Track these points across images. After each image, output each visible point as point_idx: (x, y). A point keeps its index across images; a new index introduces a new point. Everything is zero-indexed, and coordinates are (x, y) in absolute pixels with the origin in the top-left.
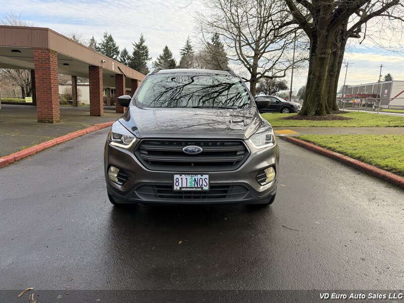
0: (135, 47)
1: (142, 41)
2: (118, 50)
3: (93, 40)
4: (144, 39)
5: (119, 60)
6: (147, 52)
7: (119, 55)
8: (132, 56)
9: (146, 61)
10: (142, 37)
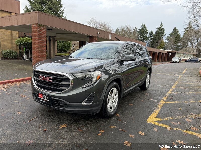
0: (157, 30)
1: (161, 25)
2: (148, 32)
3: (136, 28)
4: (162, 25)
5: (148, 37)
6: (164, 31)
7: (148, 34)
8: (155, 34)
9: (162, 36)
10: (161, 24)
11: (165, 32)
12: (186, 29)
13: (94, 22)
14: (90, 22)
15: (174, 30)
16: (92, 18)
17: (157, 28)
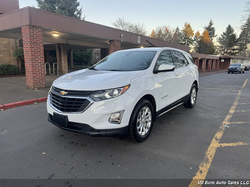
11: (215, 32)
13: (122, 24)
14: (117, 23)
15: (227, 29)
16: (119, 19)
17: (204, 28)
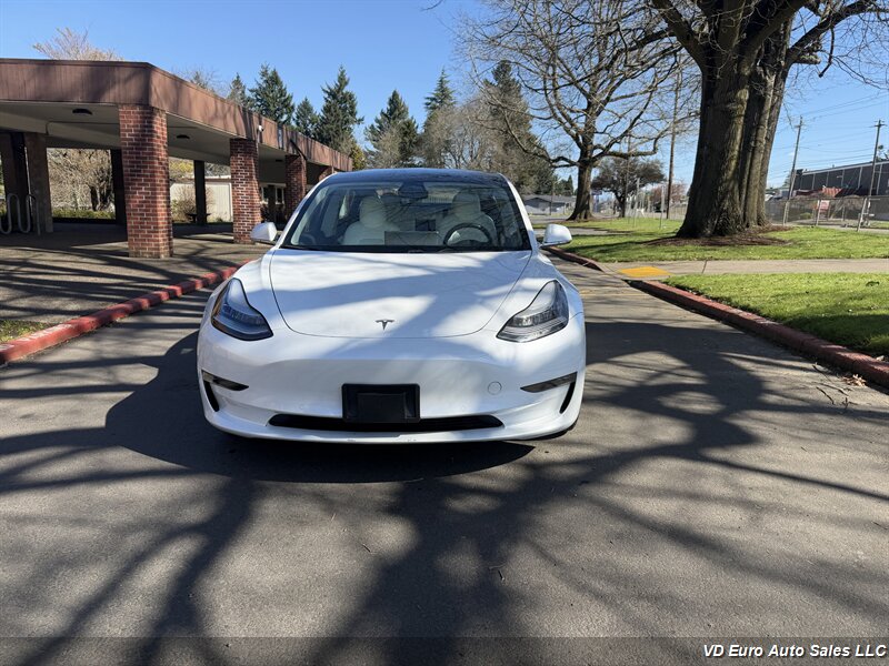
0: (326, 96)
1: (342, 81)
2: (292, 104)
3: (237, 82)
4: (347, 77)
6: (352, 107)
7: (294, 115)
8: (322, 114)
9: (351, 126)
10: (342, 73)
12: (433, 99)
